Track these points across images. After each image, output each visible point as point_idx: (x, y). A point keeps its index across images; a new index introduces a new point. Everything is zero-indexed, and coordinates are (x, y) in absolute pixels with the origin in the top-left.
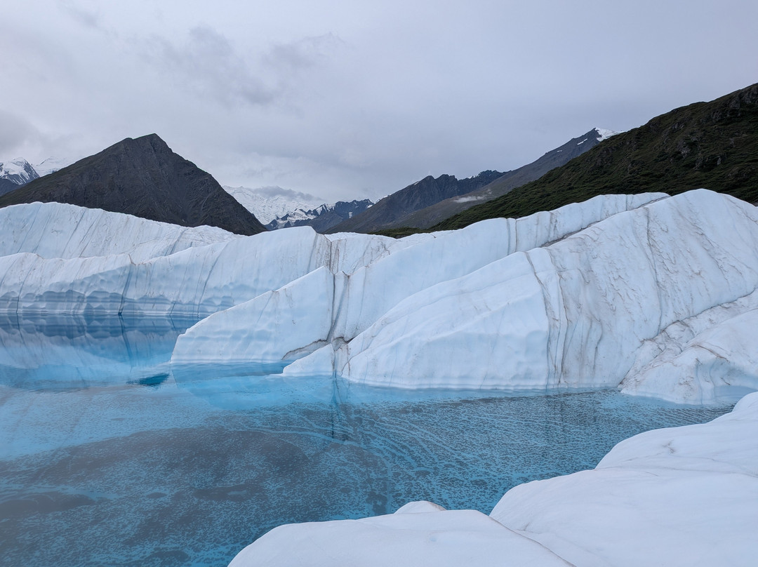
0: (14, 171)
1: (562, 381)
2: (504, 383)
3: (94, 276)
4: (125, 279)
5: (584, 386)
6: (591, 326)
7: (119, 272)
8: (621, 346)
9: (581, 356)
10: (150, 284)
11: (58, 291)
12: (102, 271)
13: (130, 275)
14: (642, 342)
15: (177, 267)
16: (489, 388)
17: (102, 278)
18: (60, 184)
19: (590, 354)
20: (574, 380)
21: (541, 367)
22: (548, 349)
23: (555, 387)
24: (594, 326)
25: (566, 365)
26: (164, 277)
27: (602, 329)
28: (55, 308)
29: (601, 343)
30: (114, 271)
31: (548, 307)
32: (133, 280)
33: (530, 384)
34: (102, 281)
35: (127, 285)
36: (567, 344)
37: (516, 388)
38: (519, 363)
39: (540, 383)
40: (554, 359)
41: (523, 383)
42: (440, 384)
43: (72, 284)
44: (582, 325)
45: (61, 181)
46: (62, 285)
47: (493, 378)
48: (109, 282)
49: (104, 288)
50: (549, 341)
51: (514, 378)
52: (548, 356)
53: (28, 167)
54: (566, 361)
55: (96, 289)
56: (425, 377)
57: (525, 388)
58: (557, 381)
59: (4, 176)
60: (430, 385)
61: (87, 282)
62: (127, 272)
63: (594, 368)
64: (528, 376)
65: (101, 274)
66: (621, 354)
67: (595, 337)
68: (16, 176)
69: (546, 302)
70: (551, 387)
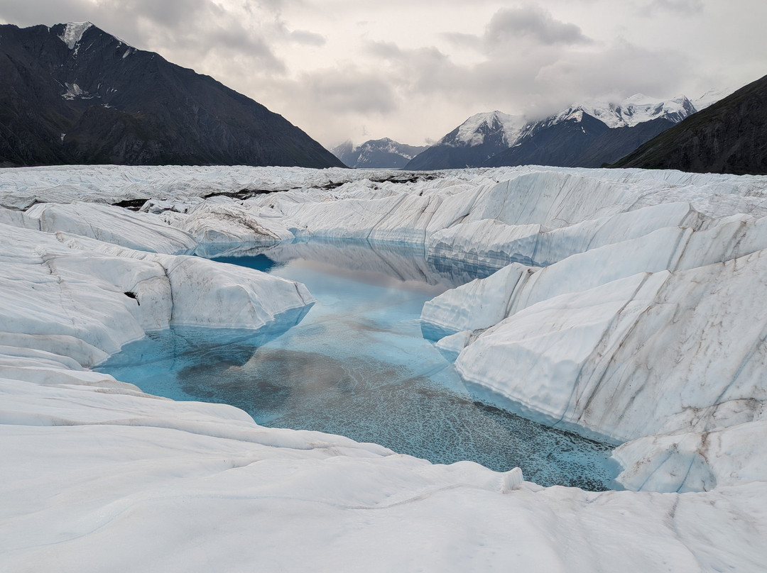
0: (673, 109)
1: (582, 419)
2: (525, 400)
3: (515, 241)
4: (534, 245)
5: (602, 432)
6: (634, 373)
7: (530, 240)
8: (657, 405)
9: (611, 402)
10: (550, 252)
11: (496, 251)
12: (520, 238)
13: (537, 242)
14: (685, 409)
15: (568, 238)
16: (514, 400)
17: (519, 243)
18: (714, 118)
19: (623, 403)
20: (594, 423)
21: (562, 397)
22: (577, 382)
23: (573, 422)
24: (637, 374)
25: (592, 405)
26: (559, 246)
27: (647, 380)
28: (495, 264)
29: (640, 394)
30: (527, 238)
31: (604, 340)
32: (539, 247)
33: (547, 409)
34: (520, 245)
35: (535, 251)
36: (602, 384)
37: (534, 408)
38: (543, 387)
39: (555, 412)
40: (579, 394)
41: (540, 405)
42: (486, 383)
43: (503, 246)
44: (624, 369)
45: (716, 115)
46: (497, 246)
47: (520, 392)
48: (524, 247)
49: (521, 252)
50: (580, 374)
51: (535, 398)
52: (574, 389)
53: (687, 104)
54: (593, 401)
55: (516, 252)
56: (479, 374)
57: (541, 411)
58: (576, 416)
59: (664, 116)
60: (480, 381)
61: (511, 245)
62: (535, 240)
63: (621, 417)
64: (546, 400)
65: (519, 240)
66: (653, 413)
67: (635, 385)
68: (674, 114)
69: (606, 333)
70: (568, 420)
